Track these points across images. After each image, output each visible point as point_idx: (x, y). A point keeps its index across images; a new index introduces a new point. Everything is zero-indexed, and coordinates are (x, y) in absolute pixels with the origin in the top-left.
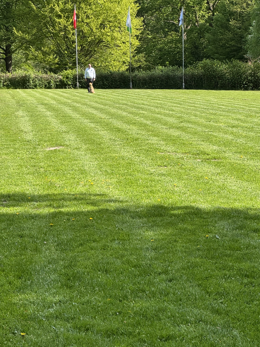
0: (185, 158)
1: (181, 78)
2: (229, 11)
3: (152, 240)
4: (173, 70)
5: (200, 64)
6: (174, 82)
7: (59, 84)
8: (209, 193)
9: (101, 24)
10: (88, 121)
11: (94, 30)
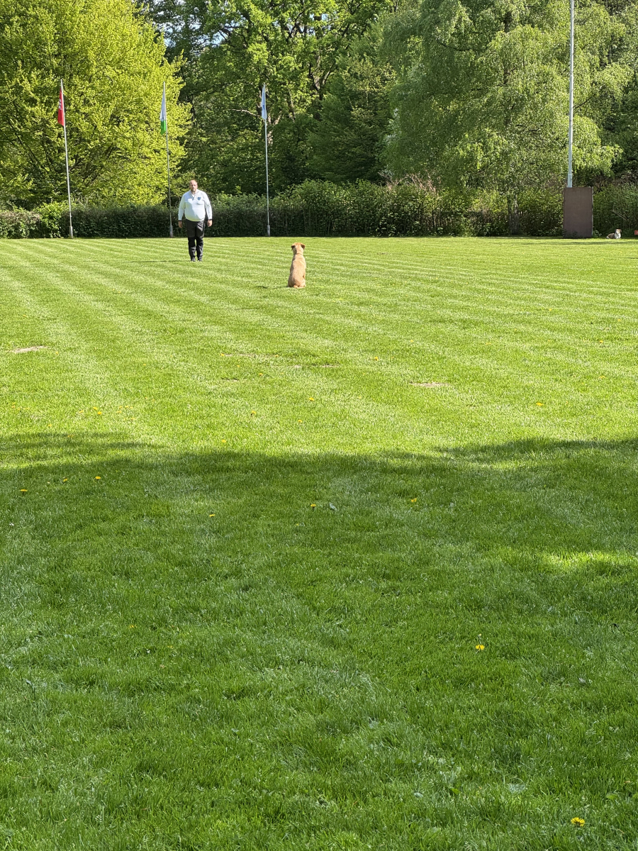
0: (272, 362)
1: (264, 216)
2: (350, 91)
3: (211, 516)
4: (249, 202)
5: (299, 189)
6: (250, 223)
7: (36, 230)
8: (316, 427)
9: (113, 116)
10: (92, 297)
11: (100, 128)
